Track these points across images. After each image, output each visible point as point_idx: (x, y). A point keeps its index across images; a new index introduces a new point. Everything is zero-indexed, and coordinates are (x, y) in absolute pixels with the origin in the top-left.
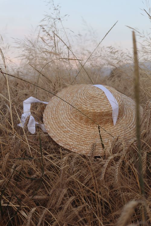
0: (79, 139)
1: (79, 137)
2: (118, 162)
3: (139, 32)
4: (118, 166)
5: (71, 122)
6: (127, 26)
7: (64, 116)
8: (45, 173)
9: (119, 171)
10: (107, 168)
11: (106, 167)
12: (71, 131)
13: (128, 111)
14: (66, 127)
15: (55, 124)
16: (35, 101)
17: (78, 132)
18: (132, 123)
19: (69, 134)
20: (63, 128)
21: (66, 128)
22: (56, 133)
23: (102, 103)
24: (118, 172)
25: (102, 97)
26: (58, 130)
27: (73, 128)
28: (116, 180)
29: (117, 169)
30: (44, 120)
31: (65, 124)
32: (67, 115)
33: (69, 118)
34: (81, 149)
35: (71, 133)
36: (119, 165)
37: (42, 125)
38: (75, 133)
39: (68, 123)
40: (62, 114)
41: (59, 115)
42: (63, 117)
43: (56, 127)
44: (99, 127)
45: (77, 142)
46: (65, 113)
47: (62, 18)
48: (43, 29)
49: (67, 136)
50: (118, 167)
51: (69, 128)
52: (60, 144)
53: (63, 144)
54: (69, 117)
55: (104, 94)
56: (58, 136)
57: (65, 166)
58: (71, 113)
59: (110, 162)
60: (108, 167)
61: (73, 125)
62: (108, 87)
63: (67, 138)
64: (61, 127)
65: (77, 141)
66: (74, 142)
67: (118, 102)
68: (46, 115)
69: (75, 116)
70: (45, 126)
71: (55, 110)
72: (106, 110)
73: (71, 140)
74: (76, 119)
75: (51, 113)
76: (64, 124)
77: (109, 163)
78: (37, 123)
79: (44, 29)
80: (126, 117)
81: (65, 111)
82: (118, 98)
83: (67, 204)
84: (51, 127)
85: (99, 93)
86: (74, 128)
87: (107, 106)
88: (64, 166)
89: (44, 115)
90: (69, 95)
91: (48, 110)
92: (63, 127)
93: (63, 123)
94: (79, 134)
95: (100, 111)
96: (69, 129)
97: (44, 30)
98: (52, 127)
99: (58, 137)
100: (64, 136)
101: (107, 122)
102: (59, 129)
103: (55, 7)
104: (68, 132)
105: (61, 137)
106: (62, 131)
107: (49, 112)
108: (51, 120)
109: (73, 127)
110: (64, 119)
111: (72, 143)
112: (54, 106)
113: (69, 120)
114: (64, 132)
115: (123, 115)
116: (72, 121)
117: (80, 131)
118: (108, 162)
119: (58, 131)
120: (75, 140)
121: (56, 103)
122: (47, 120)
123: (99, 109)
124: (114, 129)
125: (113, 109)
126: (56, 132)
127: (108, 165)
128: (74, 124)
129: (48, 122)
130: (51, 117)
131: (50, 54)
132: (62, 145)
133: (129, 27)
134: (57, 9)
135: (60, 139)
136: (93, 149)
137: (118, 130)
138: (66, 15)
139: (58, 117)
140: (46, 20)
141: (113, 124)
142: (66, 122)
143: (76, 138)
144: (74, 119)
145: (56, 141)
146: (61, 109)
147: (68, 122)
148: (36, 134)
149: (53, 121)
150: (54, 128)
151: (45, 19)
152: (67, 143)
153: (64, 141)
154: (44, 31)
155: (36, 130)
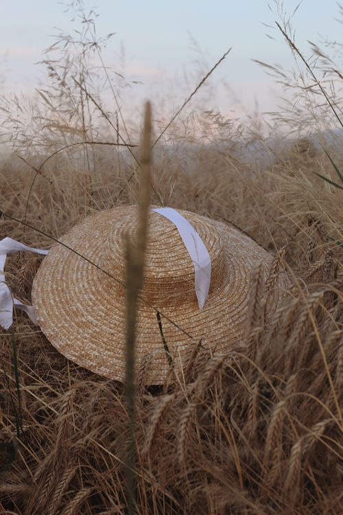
0: (114, 343)
1: (114, 338)
2: (185, 410)
3: (284, 75)
4: (185, 420)
5: (97, 299)
6: (257, 61)
7: (81, 286)
8: (25, 427)
9: (186, 431)
10: (157, 425)
11: (156, 422)
12: (95, 322)
13: (239, 272)
14: (85, 313)
15: (60, 305)
16: (15, 247)
17: (112, 326)
18: (245, 303)
19: (90, 331)
20: (77, 316)
21: (83, 315)
22: (59, 328)
23: (170, 255)
24: (184, 435)
25: (171, 240)
26: (65, 320)
27: (101, 316)
28: (179, 454)
29: (183, 426)
30: (33, 294)
31: (83, 306)
32: (89, 283)
33: (92, 291)
34: (117, 367)
35: (96, 329)
36: (187, 417)
37: (29, 307)
38: (104, 327)
39: (91, 303)
40: (77, 280)
41: (70, 282)
42: (79, 288)
43: (60, 313)
44: (158, 315)
45: (109, 350)
46: (85, 278)
47: (101, 41)
48: (50, 70)
49: (86, 335)
50: (185, 423)
51: (92, 316)
52: (68, 356)
53: (74, 356)
54: (93, 288)
55: (175, 232)
56: (65, 335)
57: (68, 414)
58: (98, 278)
59: (165, 408)
60: (160, 420)
61: (102, 307)
62: (188, 213)
63: (85, 340)
64: (71, 313)
65: (108, 347)
66: (101, 350)
67: (209, 251)
68: (40, 283)
69: (107, 286)
70: (35, 310)
71: (61, 270)
72: (179, 273)
73: (94, 346)
74: (109, 294)
75: (53, 277)
76: (80, 306)
77: (163, 412)
78: (17, 302)
79: (53, 70)
80: (232, 286)
81: (84, 273)
82: (211, 243)
83: (70, 508)
84: (48, 314)
85: (163, 229)
86: (103, 315)
87: (182, 261)
88: (66, 413)
89: (35, 284)
90: (97, 233)
91: (45, 269)
92: (76, 313)
93: (78, 304)
94: (113, 331)
95: (163, 274)
96: (90, 317)
97: (54, 72)
98: (51, 313)
99: (63, 337)
100: (79, 336)
101: (181, 301)
102: (68, 318)
103: (84, 15)
104: (87, 325)
105: (71, 337)
106: (73, 323)
107: (47, 274)
108: (50, 295)
109: (102, 313)
110: (80, 292)
111: (97, 354)
112: (61, 260)
113: (92, 296)
114: (77, 324)
115: (225, 282)
116: (99, 298)
117: (117, 323)
118: (161, 410)
119: (63, 322)
120: (104, 345)
121: (65, 253)
122: (40, 294)
123: (161, 270)
124: (201, 318)
125: (196, 269)
126: (59, 325)
127: (160, 417)
128: (103, 305)
129: (43, 300)
130: (52, 287)
131: (62, 132)
132: (73, 359)
133: (261, 63)
134: (89, 21)
135: (69, 342)
136: (143, 369)
137: (208, 319)
138: (111, 35)
139: (67, 288)
140: (57, 48)
141: (198, 307)
142: (85, 300)
143: (105, 340)
144: (103, 292)
145: (58, 347)
146: (76, 268)
147: (91, 299)
148: (12, 330)
149: (54, 299)
150: (57, 316)
151: (56, 46)
152: (83, 352)
153: (77, 348)
154: (52, 75)
155: (14, 320)
